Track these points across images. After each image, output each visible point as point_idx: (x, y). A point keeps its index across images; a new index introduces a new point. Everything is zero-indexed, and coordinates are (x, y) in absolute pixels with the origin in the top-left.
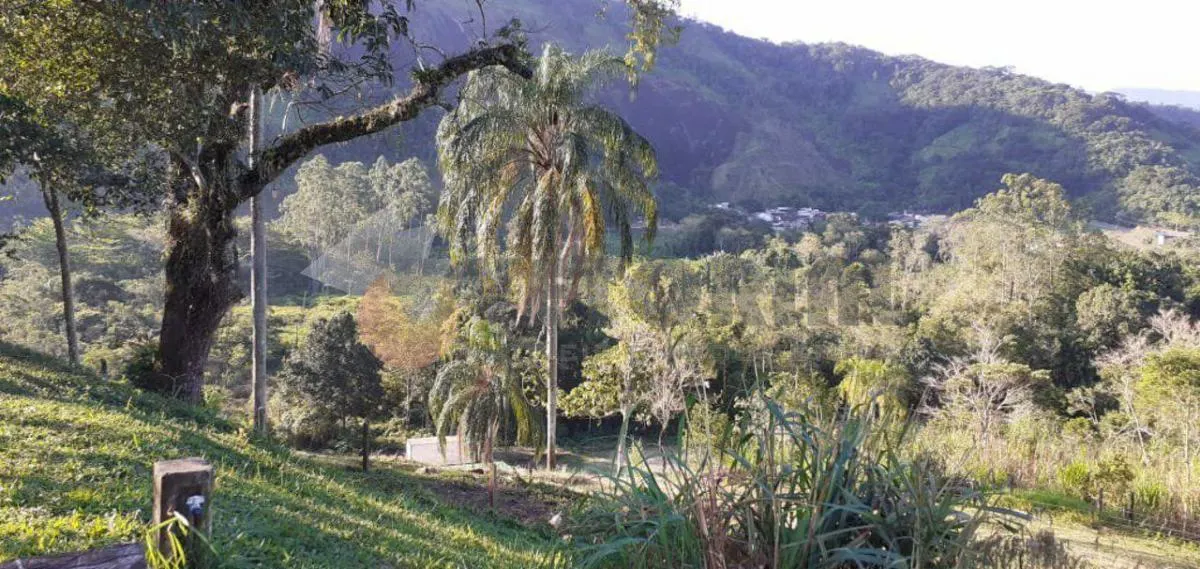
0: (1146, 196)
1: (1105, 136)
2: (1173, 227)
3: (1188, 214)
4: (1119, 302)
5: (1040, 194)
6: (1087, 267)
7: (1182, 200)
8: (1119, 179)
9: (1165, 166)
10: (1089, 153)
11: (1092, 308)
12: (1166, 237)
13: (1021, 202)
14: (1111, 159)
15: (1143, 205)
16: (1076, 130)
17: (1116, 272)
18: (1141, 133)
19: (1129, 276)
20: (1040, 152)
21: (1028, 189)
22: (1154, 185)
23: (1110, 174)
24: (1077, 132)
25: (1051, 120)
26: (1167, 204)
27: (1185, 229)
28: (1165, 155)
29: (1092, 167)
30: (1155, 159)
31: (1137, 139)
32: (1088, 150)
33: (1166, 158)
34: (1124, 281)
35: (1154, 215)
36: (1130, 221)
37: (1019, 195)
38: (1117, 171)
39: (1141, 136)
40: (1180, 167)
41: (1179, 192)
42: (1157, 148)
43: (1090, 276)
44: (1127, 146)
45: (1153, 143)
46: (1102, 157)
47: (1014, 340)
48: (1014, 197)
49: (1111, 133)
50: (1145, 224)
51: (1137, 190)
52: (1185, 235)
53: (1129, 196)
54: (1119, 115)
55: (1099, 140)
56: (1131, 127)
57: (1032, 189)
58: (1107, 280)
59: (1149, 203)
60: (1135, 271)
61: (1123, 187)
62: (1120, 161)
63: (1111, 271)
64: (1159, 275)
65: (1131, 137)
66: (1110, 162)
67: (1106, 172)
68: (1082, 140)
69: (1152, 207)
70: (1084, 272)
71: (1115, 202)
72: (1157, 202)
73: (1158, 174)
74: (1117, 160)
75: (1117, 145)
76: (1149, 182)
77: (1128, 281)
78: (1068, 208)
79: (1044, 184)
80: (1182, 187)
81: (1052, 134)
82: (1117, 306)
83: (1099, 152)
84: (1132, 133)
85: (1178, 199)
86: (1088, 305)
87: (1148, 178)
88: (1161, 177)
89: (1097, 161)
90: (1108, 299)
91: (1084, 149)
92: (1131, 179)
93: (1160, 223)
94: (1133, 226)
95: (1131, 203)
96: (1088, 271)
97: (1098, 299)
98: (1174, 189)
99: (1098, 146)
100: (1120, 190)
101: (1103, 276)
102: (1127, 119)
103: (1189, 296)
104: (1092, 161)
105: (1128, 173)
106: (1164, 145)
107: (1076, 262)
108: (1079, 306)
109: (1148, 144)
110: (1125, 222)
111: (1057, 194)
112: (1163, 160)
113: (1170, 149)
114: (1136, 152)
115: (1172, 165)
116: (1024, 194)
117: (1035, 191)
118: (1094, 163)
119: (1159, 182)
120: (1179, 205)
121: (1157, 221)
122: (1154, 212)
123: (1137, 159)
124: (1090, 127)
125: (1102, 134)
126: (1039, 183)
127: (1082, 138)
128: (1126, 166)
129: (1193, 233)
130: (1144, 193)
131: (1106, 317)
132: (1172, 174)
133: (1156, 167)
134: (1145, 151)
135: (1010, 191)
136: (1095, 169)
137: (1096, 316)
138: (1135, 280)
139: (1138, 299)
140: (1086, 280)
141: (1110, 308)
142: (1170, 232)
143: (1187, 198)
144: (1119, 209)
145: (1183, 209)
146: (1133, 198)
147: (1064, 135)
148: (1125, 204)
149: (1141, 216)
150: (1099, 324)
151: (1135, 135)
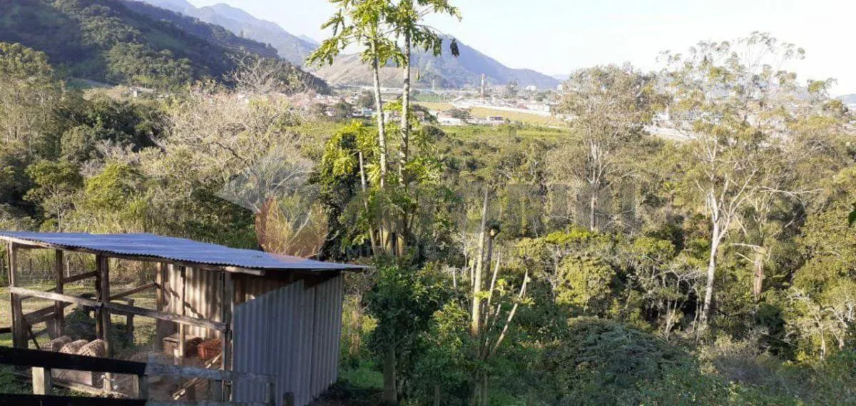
0: (125, 64)
1: (94, 19)
2: (143, 86)
3: (152, 77)
4: (89, 137)
5: (31, 60)
6: (69, 113)
7: (147, 67)
8: (106, 51)
9: (136, 44)
10: (83, 31)
11: (71, 142)
12: (139, 92)
13: (16, 65)
14: (99, 36)
15: (123, 70)
16: (73, 12)
17: (90, 116)
18: (118, 19)
19: (98, 118)
20: (45, 28)
21: (20, 55)
22: (129, 57)
23: (100, 48)
24: (73, 15)
25: (52, 4)
26: (139, 70)
27: (150, 87)
28: (135, 36)
29: (86, 41)
30: (129, 38)
31: (116, 23)
32: (82, 28)
33: (136, 38)
34: (96, 122)
35: (131, 77)
36: (114, 82)
37: (14, 59)
38: (104, 45)
39: (119, 22)
40: (145, 45)
41: (146, 61)
42: (129, 30)
43: (71, 119)
44: (110, 27)
45: (126, 27)
46: (93, 34)
47: (12, 169)
48: (10, 61)
49: (97, 17)
50: (125, 83)
51: (119, 59)
52: (150, 91)
53: (114, 64)
54: (102, 5)
55: (90, 21)
56: (111, 15)
57: (23, 55)
58: (84, 122)
59: (127, 69)
60: (103, 115)
61: (109, 57)
62: (106, 38)
63: (86, 115)
64: (118, 117)
65: (112, 22)
66: (99, 38)
67: (96, 45)
68: (77, 21)
69: (129, 72)
70: (68, 117)
71: (105, 67)
72: (132, 67)
73: (132, 49)
74: (103, 37)
75: (103, 26)
76: (126, 54)
77: (98, 122)
78: (52, 70)
79: (31, 52)
80: (148, 58)
81: (54, 15)
82: (88, 139)
83: (89, 31)
84: (112, 18)
85: (145, 66)
86: (69, 140)
87: (125, 51)
88: (134, 51)
89: (90, 37)
90: (82, 135)
91: (79, 28)
92: (114, 52)
93: (135, 82)
94: (117, 84)
95: (115, 69)
96: (71, 116)
97: (75, 135)
98: (142, 60)
99: (89, 26)
100: (107, 59)
101: (81, 119)
102: (108, 8)
103: (138, 130)
104: (85, 37)
105: (112, 47)
106: (134, 28)
107: (61, 110)
108: (63, 141)
109: (123, 27)
110: (112, 81)
111: (43, 59)
112: (134, 40)
113: (137, 32)
114: (115, 32)
115: (140, 43)
116: (17, 59)
117: (26, 57)
118: (87, 39)
119: (132, 54)
120: (146, 70)
121: (133, 81)
122: (131, 75)
123: (117, 37)
124: (83, 12)
125: (91, 18)
126: (27, 51)
127: (76, 19)
128: (110, 43)
129: (155, 90)
130: (123, 61)
131: (80, 148)
132: (140, 49)
133: (130, 44)
134: (122, 32)
135: (7, 56)
136: (88, 43)
137: (74, 147)
138: (103, 121)
139: (101, 134)
140: (69, 122)
141: (83, 142)
142: (141, 89)
143: (150, 66)
144: (107, 73)
145: (148, 73)
146: (116, 65)
147: (64, 16)
148: (111, 69)
149: (122, 78)
150: (77, 153)
151: (115, 20)
